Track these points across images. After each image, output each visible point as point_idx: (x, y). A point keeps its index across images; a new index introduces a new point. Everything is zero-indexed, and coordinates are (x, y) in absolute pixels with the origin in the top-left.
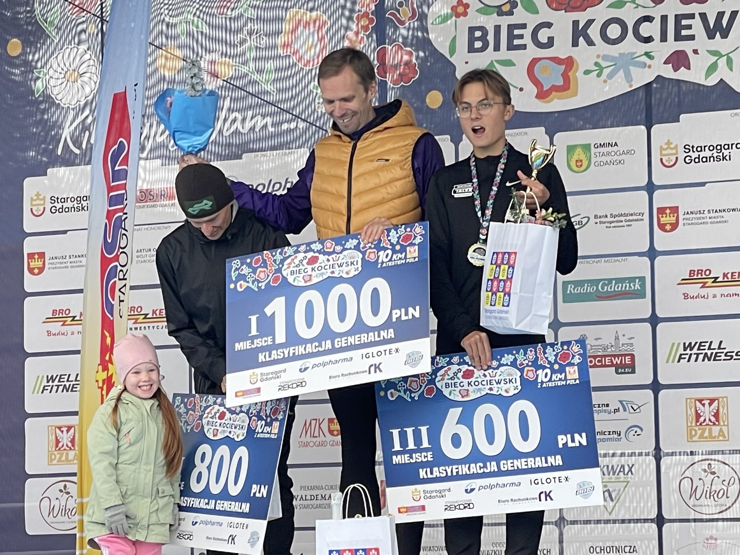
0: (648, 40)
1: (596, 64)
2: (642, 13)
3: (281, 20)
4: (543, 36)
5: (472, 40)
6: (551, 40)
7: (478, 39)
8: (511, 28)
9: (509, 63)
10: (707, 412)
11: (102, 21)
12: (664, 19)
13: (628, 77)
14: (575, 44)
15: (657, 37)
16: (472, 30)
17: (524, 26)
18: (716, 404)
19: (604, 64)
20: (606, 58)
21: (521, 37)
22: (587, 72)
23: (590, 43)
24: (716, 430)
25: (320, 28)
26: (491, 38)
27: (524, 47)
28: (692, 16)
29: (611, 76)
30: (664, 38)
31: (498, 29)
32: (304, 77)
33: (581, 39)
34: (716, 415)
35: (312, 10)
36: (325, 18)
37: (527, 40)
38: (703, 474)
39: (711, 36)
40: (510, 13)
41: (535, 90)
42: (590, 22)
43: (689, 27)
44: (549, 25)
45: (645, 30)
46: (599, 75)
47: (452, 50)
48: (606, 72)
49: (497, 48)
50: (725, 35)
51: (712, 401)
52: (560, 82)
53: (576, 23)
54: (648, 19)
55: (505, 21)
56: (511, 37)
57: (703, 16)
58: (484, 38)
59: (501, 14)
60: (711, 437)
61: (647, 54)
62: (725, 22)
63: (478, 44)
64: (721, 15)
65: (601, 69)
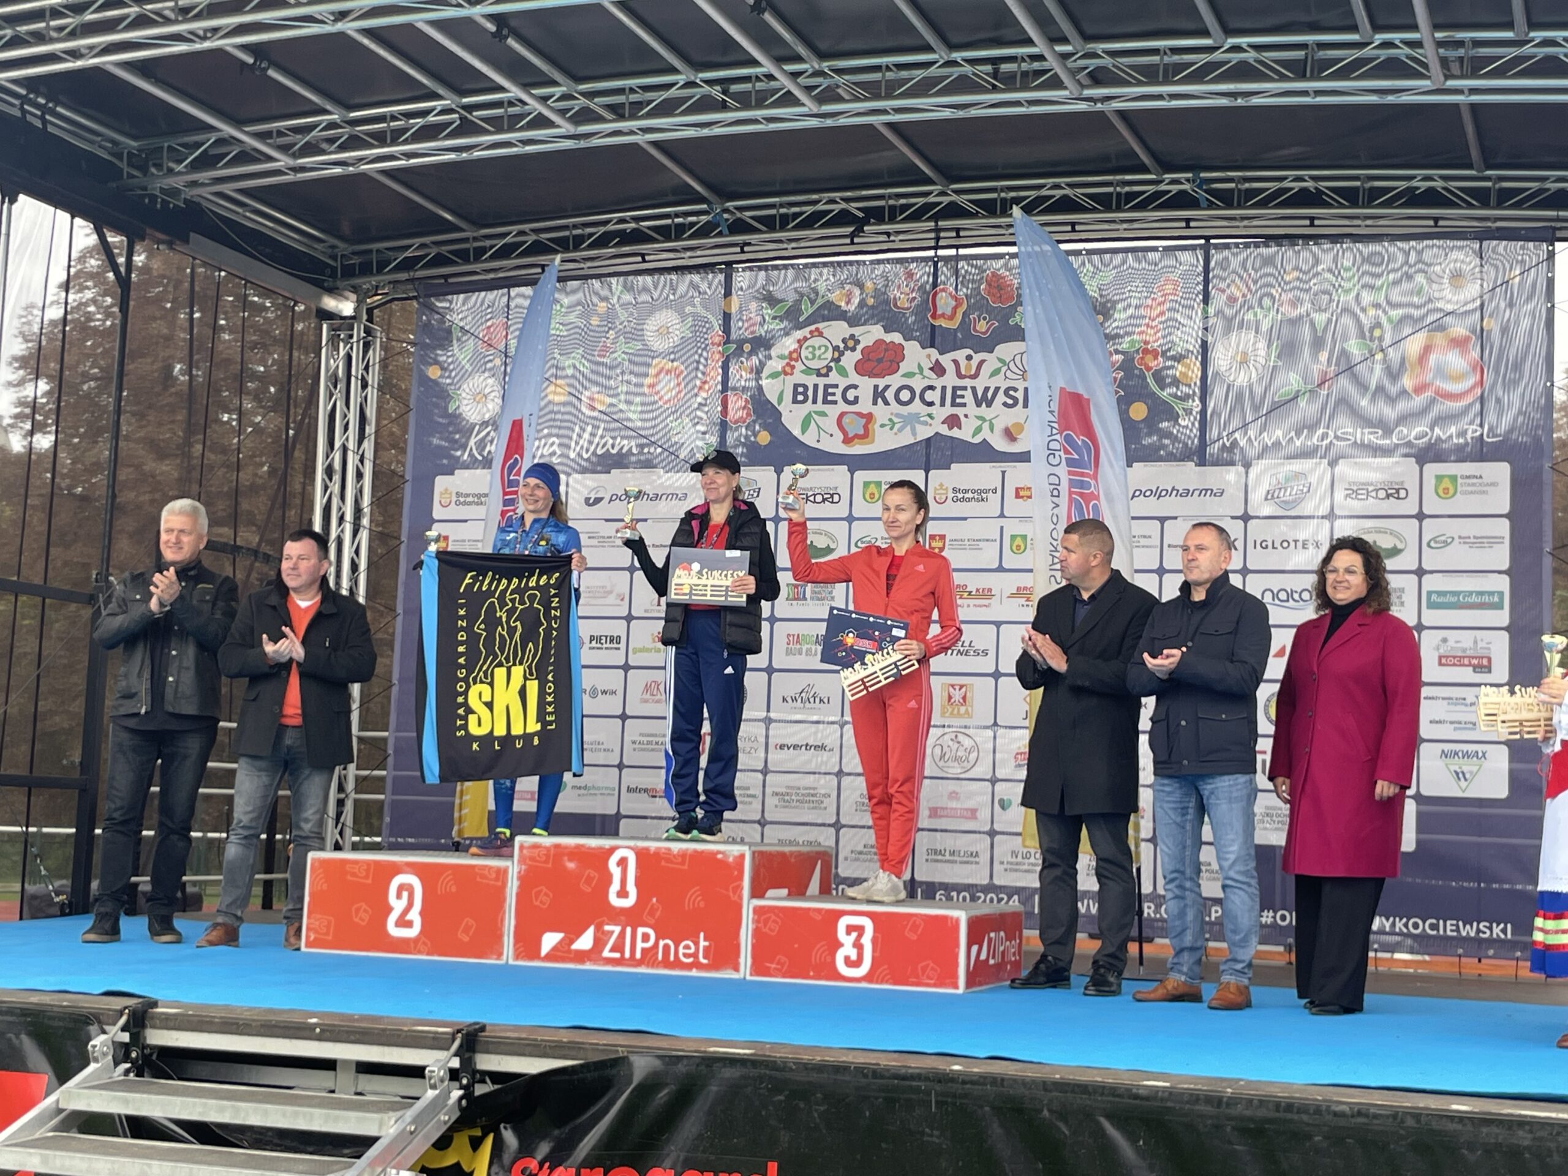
0: (931, 404)
1: (890, 420)
2: (927, 383)
3: (649, 365)
4: (851, 395)
5: (795, 393)
6: (856, 398)
7: (801, 393)
8: (826, 387)
9: (823, 414)
10: (957, 695)
11: (506, 356)
12: (944, 388)
13: (914, 434)
14: (875, 403)
15: (937, 402)
16: (796, 386)
17: (836, 386)
18: (964, 689)
19: (896, 420)
20: (898, 415)
21: (834, 394)
22: (882, 426)
23: (886, 403)
24: (963, 709)
25: (678, 376)
26: (810, 393)
27: (835, 402)
28: (965, 388)
29: (900, 430)
30: (943, 404)
31: (816, 386)
32: (662, 413)
33: (880, 400)
34: (964, 698)
35: (673, 361)
36: (682, 368)
37: (838, 397)
38: (951, 743)
39: (979, 405)
40: (827, 375)
41: (842, 437)
42: (887, 387)
43: (963, 397)
44: (855, 387)
45: (929, 396)
46: (891, 429)
47: (780, 399)
48: (897, 426)
49: (815, 402)
50: (989, 405)
51: (961, 687)
52: (861, 432)
53: (876, 387)
54: (931, 388)
55: (822, 382)
56: (826, 394)
57: (974, 389)
58: (805, 394)
59: (819, 375)
60: (959, 715)
61: (930, 416)
62: (990, 395)
63: (800, 398)
64: (987, 389)
65: (894, 424)
